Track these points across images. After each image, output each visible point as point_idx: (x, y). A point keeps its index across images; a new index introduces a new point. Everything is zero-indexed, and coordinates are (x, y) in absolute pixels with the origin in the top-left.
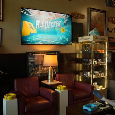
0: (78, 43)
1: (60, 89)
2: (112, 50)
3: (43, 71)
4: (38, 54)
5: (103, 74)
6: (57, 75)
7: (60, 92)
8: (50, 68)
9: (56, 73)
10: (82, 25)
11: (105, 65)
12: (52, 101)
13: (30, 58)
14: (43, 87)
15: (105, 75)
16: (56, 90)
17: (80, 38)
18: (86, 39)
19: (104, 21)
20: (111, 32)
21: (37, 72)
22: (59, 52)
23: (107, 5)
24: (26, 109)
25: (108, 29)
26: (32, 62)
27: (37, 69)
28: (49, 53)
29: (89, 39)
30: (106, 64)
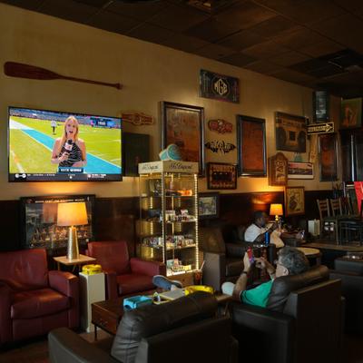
0: (138, 175)
1: (88, 272)
2: (219, 188)
3: (57, 237)
4: (47, 202)
5: (191, 241)
6: (90, 246)
7: (86, 277)
8: (71, 229)
9: (87, 240)
10: (147, 138)
11: (194, 222)
12: (69, 295)
13: (28, 210)
14: (57, 269)
15: (195, 243)
16: (80, 273)
17: (141, 166)
18: (152, 168)
19: (198, 128)
20: (215, 150)
21: (44, 238)
22: (94, 195)
23: (204, 96)
24: (12, 312)
25: (208, 146)
26: (33, 218)
27: (44, 232)
28: (73, 198)
29: (156, 167)
30: (196, 220)
